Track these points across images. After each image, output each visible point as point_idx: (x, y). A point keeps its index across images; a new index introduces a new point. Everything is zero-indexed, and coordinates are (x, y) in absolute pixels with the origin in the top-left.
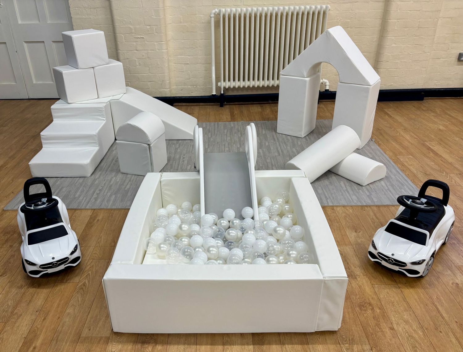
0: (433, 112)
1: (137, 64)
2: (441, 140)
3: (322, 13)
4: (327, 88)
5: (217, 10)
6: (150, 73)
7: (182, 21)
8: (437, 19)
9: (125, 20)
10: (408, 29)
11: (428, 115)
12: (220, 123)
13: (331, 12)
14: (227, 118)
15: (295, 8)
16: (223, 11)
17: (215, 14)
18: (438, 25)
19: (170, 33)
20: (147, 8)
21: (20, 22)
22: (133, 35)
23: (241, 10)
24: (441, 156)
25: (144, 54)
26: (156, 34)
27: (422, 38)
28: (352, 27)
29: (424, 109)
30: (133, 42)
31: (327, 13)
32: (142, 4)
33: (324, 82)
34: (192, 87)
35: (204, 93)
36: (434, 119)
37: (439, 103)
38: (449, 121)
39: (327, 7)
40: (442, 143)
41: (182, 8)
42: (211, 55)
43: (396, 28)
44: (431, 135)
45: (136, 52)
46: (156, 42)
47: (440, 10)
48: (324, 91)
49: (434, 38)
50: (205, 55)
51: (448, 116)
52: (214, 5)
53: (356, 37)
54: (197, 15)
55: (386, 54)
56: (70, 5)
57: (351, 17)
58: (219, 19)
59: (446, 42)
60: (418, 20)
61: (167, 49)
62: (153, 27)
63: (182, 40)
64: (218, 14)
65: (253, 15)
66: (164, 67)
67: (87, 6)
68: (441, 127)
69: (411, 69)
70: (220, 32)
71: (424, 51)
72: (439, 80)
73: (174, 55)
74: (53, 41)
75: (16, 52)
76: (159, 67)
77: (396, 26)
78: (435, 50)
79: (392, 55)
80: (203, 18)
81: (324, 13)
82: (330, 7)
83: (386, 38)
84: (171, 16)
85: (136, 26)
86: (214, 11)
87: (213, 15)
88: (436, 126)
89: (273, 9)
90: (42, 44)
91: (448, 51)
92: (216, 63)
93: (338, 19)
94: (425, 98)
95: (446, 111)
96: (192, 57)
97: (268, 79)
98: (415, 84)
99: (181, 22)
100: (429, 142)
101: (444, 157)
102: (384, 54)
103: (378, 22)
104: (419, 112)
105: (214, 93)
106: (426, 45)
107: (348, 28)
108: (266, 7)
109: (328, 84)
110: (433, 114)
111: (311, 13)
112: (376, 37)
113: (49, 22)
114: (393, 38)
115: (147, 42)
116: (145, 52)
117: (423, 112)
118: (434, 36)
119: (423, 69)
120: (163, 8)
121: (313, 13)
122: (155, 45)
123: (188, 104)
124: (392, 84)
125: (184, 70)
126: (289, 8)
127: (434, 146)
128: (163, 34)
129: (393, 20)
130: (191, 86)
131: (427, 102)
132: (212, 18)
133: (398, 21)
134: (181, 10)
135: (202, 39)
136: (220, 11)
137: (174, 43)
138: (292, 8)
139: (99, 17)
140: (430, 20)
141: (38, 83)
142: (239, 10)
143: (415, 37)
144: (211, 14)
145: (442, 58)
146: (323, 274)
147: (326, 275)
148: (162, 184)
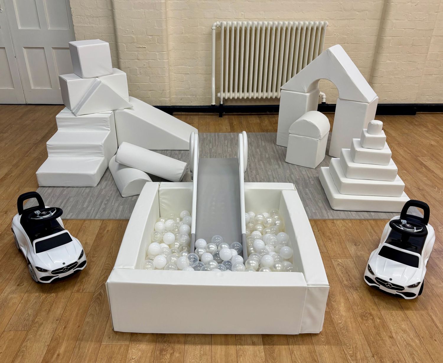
0: (425, 127)
1: (138, 73)
2: (433, 155)
3: (320, 29)
4: (324, 101)
5: (218, 23)
6: (150, 82)
7: (183, 32)
8: (429, 38)
9: (128, 30)
10: (402, 46)
11: (420, 130)
12: (220, 133)
13: (329, 28)
14: (226, 129)
15: (294, 23)
16: (224, 23)
17: (216, 26)
18: (431, 43)
19: (172, 44)
20: (150, 19)
21: (20, 28)
22: (134, 44)
23: (243, 23)
24: (433, 172)
25: (145, 63)
26: (158, 44)
27: (416, 55)
28: (348, 43)
29: (416, 123)
30: (135, 51)
31: (326, 28)
32: (145, 15)
33: (321, 95)
34: (192, 96)
35: (203, 102)
36: (426, 134)
37: (431, 118)
38: (440, 136)
39: (325, 24)
40: (433, 158)
41: (184, 19)
42: (211, 66)
43: (391, 46)
44: (423, 150)
45: (138, 61)
46: (158, 52)
47: (433, 29)
48: (321, 103)
49: (427, 56)
50: (205, 66)
51: (439, 132)
52: (216, 18)
53: (352, 52)
54: (199, 27)
55: (381, 69)
56: (72, 13)
57: (348, 34)
58: (221, 31)
59: (438, 59)
60: (412, 38)
61: (168, 59)
62: (156, 37)
63: (183, 50)
64: (219, 26)
65: (254, 29)
66: (165, 77)
67: (89, 15)
68: (433, 143)
69: (404, 85)
70: (220, 43)
71: (417, 68)
72: (431, 96)
73: (175, 65)
74: (53, 48)
75: (15, 57)
76: (159, 77)
77: (391, 43)
78: (427, 67)
79: (386, 71)
80: (204, 30)
81: (323, 29)
82: (328, 23)
83: (381, 54)
84: (172, 27)
85: (139, 36)
86: (215, 24)
87: (214, 28)
88: (428, 141)
89: (274, 24)
90: (42, 50)
91: (440, 68)
92: (216, 74)
93: (335, 35)
94: (417, 112)
95: (437, 126)
96: (193, 67)
97: (267, 91)
98: (408, 99)
99: (183, 33)
100: (421, 157)
101: (436, 172)
102: (379, 70)
103: (374, 39)
104: (412, 127)
105: (214, 104)
106: (419, 62)
107: (345, 43)
108: (266, 21)
109: (324, 97)
110: (425, 129)
111: (310, 29)
112: (371, 52)
113: (49, 28)
114: (388, 54)
115: (148, 52)
116: (147, 61)
117: (416, 127)
118: (427, 53)
119: (415, 85)
120: (165, 20)
121: (312, 29)
122: (156, 55)
123: (187, 113)
124: (386, 98)
125: (184, 80)
126: (289, 23)
127: (427, 162)
128: (164, 44)
129: (387, 38)
130: (190, 95)
131: (419, 116)
132: (214, 30)
133: (393, 39)
134: (183, 21)
135: (202, 50)
136: (222, 23)
137: (175, 53)
138: (292, 23)
139: (101, 26)
140: (423, 38)
141: (36, 88)
142: (240, 23)
143: (409, 55)
144: (212, 27)
145: (434, 75)
146: (307, 282)
147: (309, 283)
148: (160, 193)
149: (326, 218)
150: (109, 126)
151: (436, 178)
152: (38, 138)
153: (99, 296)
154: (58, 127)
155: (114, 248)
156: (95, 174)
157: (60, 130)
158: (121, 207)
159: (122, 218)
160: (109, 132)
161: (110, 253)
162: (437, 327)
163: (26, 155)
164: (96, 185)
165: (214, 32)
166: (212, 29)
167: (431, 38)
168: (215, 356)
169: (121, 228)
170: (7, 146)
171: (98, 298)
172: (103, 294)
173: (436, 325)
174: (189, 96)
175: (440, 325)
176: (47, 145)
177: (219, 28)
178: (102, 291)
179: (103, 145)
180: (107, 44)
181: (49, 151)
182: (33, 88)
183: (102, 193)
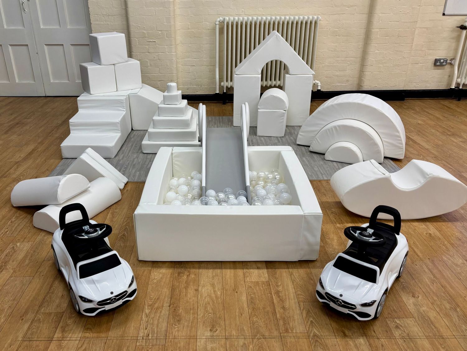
0: (413, 110)
1: (149, 64)
2: (419, 131)
3: (314, 23)
4: (319, 88)
5: (221, 18)
6: (160, 73)
7: (190, 27)
8: (414, 29)
9: (140, 26)
10: (389, 37)
11: (408, 112)
12: (224, 117)
13: (321, 22)
14: (230, 113)
15: (290, 18)
16: (226, 19)
17: (219, 22)
18: (415, 34)
19: (179, 38)
20: (160, 16)
21: (42, 27)
22: (146, 39)
23: (243, 19)
24: (419, 144)
25: (155, 56)
26: (167, 38)
27: (402, 45)
28: (340, 35)
29: (405, 107)
30: (146, 45)
31: (318, 22)
32: (155, 13)
33: (316, 83)
34: (198, 86)
35: (208, 92)
36: (414, 116)
38: (427, 117)
39: (318, 18)
40: (420, 134)
41: (190, 16)
42: (215, 58)
43: (378, 37)
44: (411, 128)
45: (148, 54)
46: (166, 46)
47: (417, 21)
48: (316, 90)
49: (412, 45)
50: (210, 58)
51: (426, 113)
52: (219, 15)
53: (344, 44)
54: (203, 23)
55: (370, 59)
56: (90, 12)
57: (339, 27)
58: (223, 26)
59: (423, 49)
60: (398, 30)
61: (176, 52)
62: (165, 32)
63: (189, 44)
64: (222, 22)
65: (253, 23)
66: (173, 68)
67: (105, 14)
68: (420, 122)
69: (392, 73)
70: (223, 38)
71: (403, 57)
72: (418, 83)
73: (182, 57)
74: (71, 45)
75: (37, 53)
76: (168, 68)
77: (378, 35)
78: (413, 56)
79: (375, 60)
81: (316, 23)
82: (320, 17)
83: (370, 45)
84: (180, 23)
85: (149, 31)
86: (219, 19)
87: (217, 23)
88: (415, 121)
89: (271, 18)
90: (61, 47)
91: (425, 57)
92: (219, 65)
93: (327, 28)
94: (405, 99)
95: (425, 109)
96: (198, 60)
98: (396, 85)
99: (189, 29)
100: (409, 133)
101: (422, 144)
103: (363, 31)
104: (401, 110)
105: (218, 92)
106: (405, 52)
107: (336, 36)
108: (265, 16)
109: (319, 84)
110: (413, 111)
111: (304, 22)
112: (361, 44)
113: (69, 27)
114: (376, 45)
115: (158, 46)
116: (156, 54)
117: (404, 110)
118: (412, 43)
119: (403, 73)
120: (173, 16)
121: (306, 23)
122: (165, 48)
123: (193, 102)
124: (377, 85)
125: (191, 71)
126: (285, 18)
127: (414, 136)
128: (172, 39)
129: (375, 30)
131: (408, 102)
133: (380, 31)
134: (189, 18)
135: (207, 44)
136: (224, 19)
137: (182, 46)
138: (288, 18)
139: (115, 23)
140: (408, 29)
141: (55, 82)
142: (241, 18)
143: (396, 45)
144: (216, 22)
145: (420, 63)
146: (303, 211)
147: (305, 212)
148: (173, 155)
149: (321, 179)
150: (125, 107)
151: (422, 148)
152: (59, 122)
153: (122, 236)
154: (79, 108)
155: (133, 203)
156: (113, 147)
157: (81, 111)
158: (138, 173)
159: (139, 181)
160: (125, 112)
161: (131, 206)
162: (418, 256)
163: (49, 135)
164: (114, 156)
165: (218, 26)
166: (216, 24)
167: (415, 30)
168: (225, 277)
169: (139, 188)
170: (31, 128)
171: (123, 238)
172: (127, 235)
173: (417, 254)
174: (195, 86)
175: (421, 254)
176: (70, 123)
177: (222, 23)
178: (125, 233)
179: (120, 123)
180: (123, 35)
181: (71, 128)
182: (52, 81)
183: (120, 163)
